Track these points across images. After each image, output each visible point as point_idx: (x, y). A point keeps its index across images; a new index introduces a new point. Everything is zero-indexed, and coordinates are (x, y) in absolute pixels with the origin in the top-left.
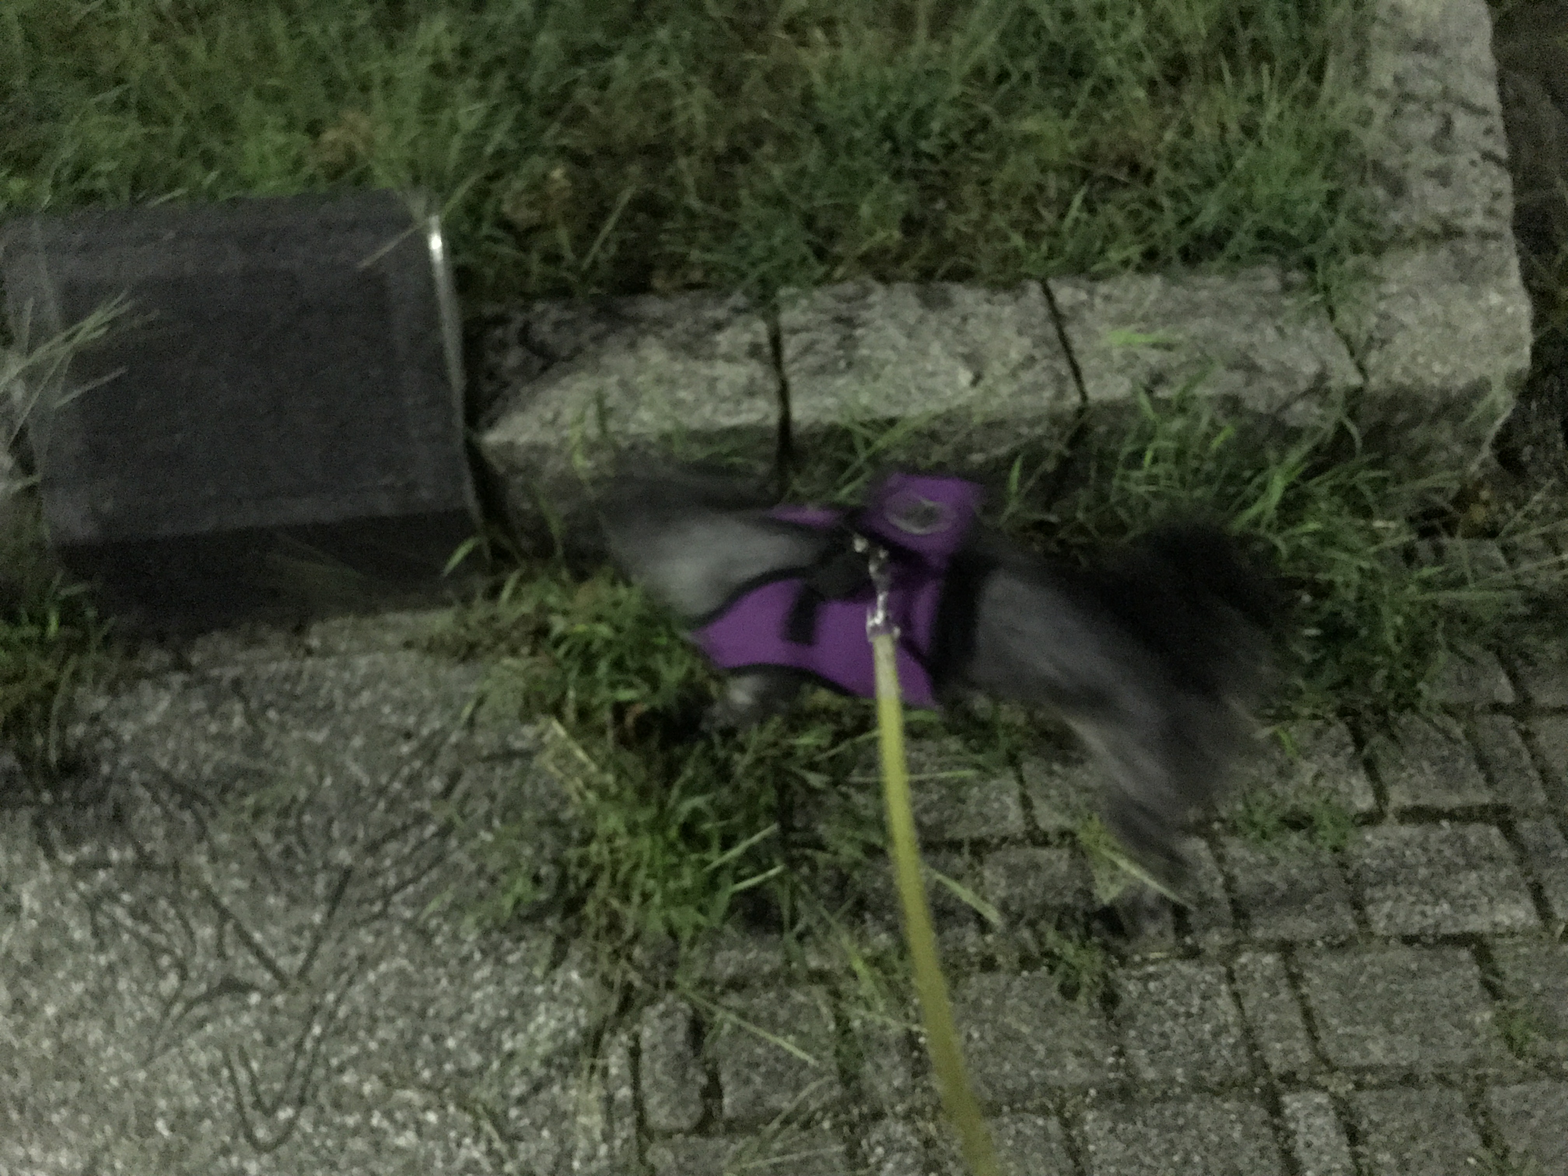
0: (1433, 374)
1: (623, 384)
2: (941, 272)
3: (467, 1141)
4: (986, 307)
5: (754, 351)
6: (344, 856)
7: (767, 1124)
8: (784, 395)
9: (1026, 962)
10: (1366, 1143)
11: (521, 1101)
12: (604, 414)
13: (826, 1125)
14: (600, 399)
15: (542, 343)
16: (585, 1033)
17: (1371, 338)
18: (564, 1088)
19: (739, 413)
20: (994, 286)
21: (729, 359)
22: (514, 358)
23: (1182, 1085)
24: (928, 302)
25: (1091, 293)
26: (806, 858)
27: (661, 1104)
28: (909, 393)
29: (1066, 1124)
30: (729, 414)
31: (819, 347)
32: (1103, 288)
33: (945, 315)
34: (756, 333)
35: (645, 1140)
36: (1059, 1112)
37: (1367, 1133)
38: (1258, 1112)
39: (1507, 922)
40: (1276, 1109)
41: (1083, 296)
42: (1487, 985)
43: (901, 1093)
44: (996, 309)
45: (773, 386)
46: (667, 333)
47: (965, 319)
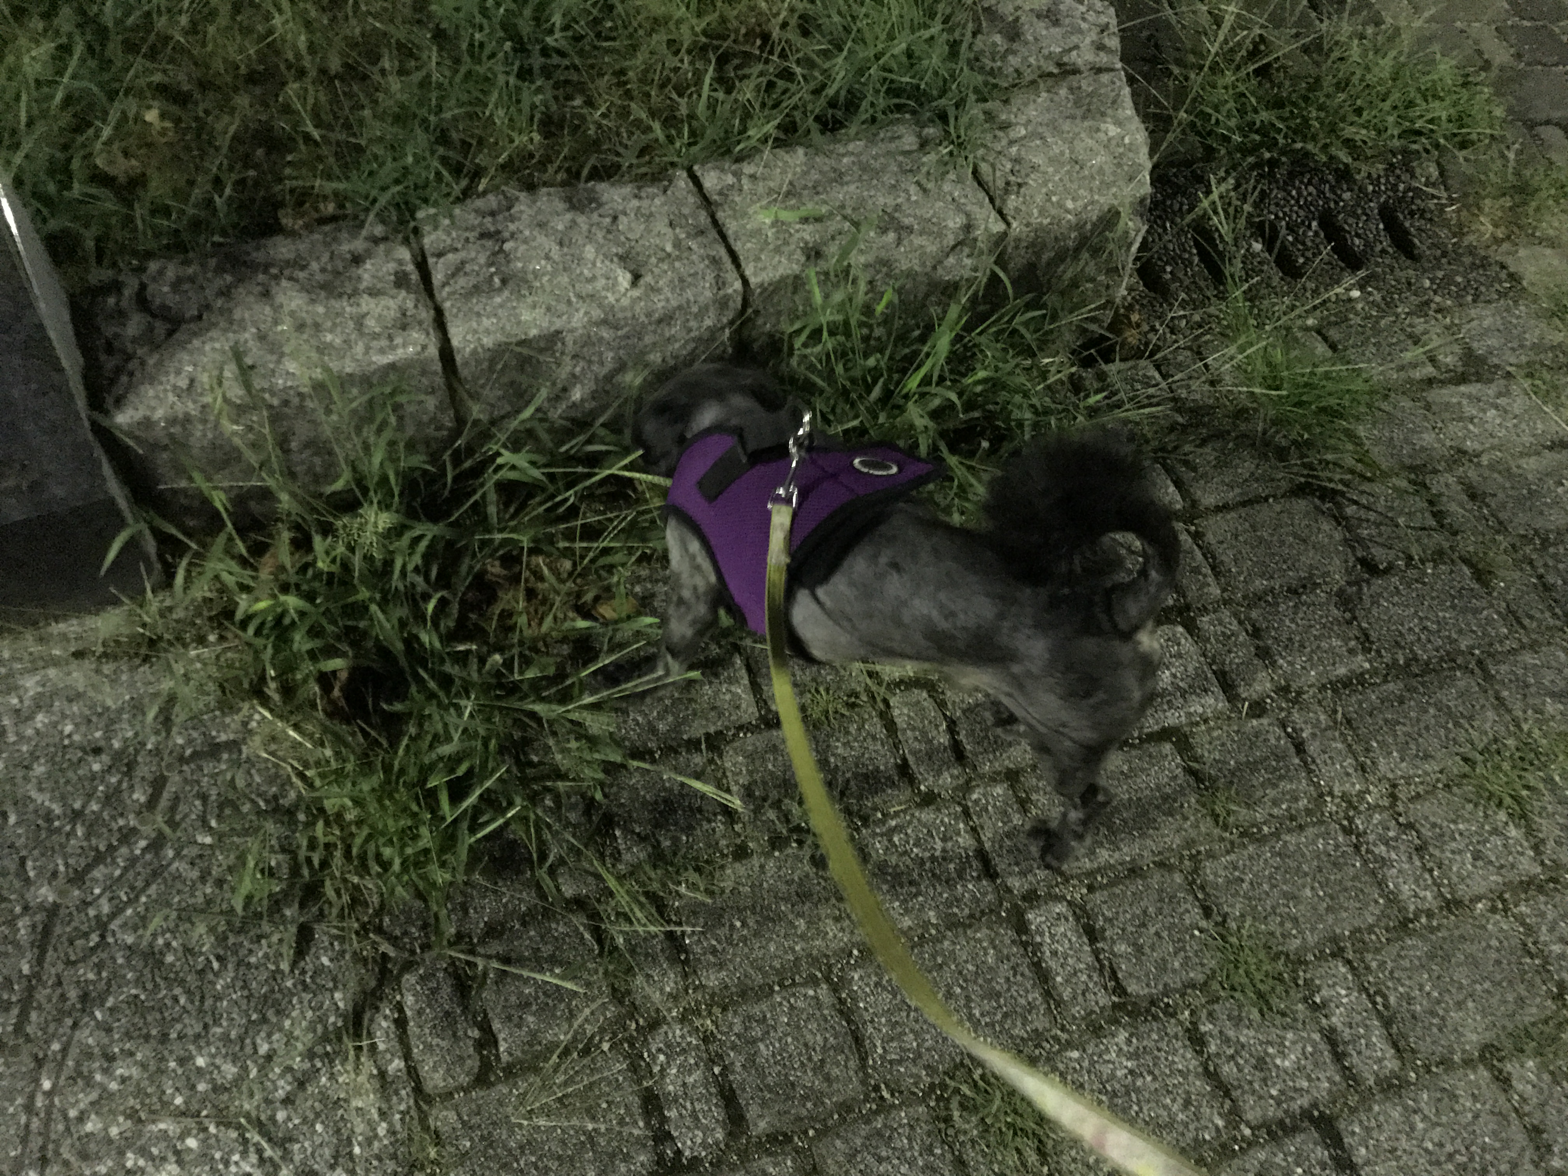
0: (1068, 211)
1: (262, 337)
2: (585, 172)
3: (236, 1157)
4: (635, 203)
5: (401, 281)
6: (46, 894)
7: (546, 1060)
8: (440, 323)
9: (777, 842)
10: (1104, 939)
11: (287, 1101)
12: (246, 372)
13: (606, 1046)
14: (238, 355)
15: (164, 307)
16: (344, 1016)
17: (1008, 183)
18: (332, 1077)
19: (393, 348)
20: (642, 180)
21: (374, 293)
22: (134, 326)
23: (936, 927)
24: (574, 205)
25: (737, 175)
26: (547, 789)
27: (435, 1069)
28: (569, 302)
29: (835, 989)
30: (382, 351)
31: (468, 268)
32: (748, 169)
33: (595, 217)
34: (400, 262)
35: (425, 1107)
36: (828, 979)
37: (1104, 930)
38: (1007, 934)
39: (1200, 710)
40: (1022, 927)
41: (730, 179)
42: (1189, 771)
43: (674, 997)
44: (646, 203)
45: (426, 315)
46: (301, 275)
47: (615, 218)
